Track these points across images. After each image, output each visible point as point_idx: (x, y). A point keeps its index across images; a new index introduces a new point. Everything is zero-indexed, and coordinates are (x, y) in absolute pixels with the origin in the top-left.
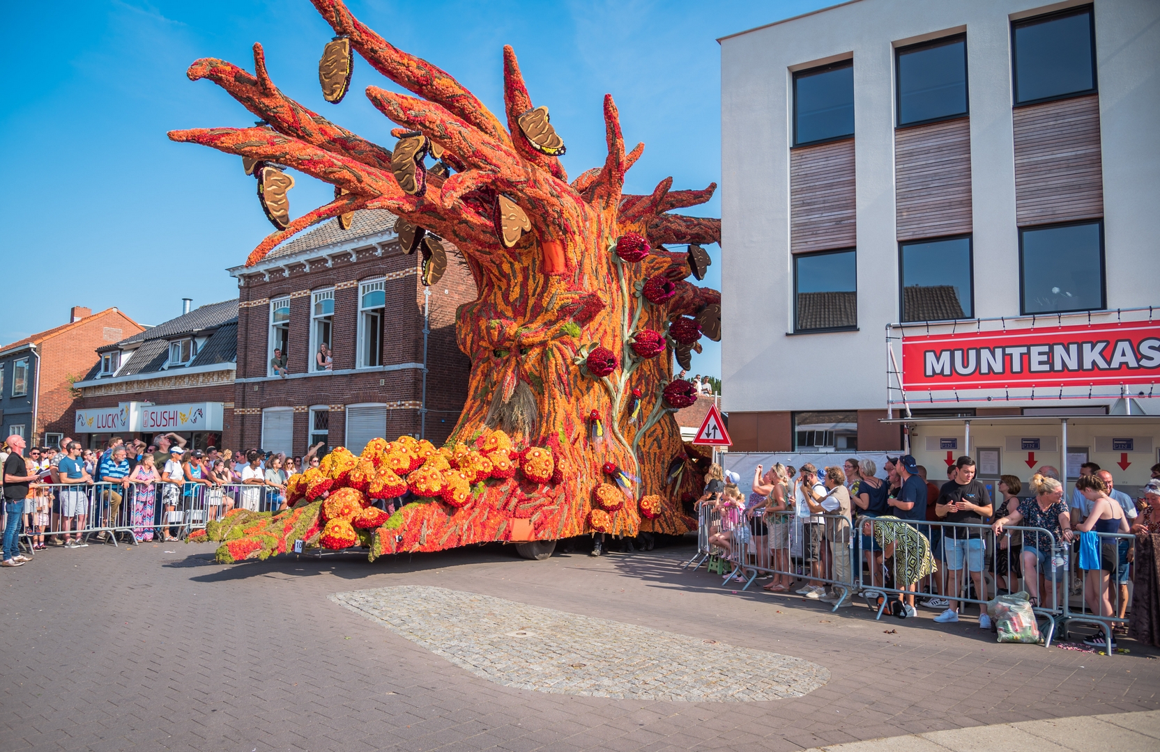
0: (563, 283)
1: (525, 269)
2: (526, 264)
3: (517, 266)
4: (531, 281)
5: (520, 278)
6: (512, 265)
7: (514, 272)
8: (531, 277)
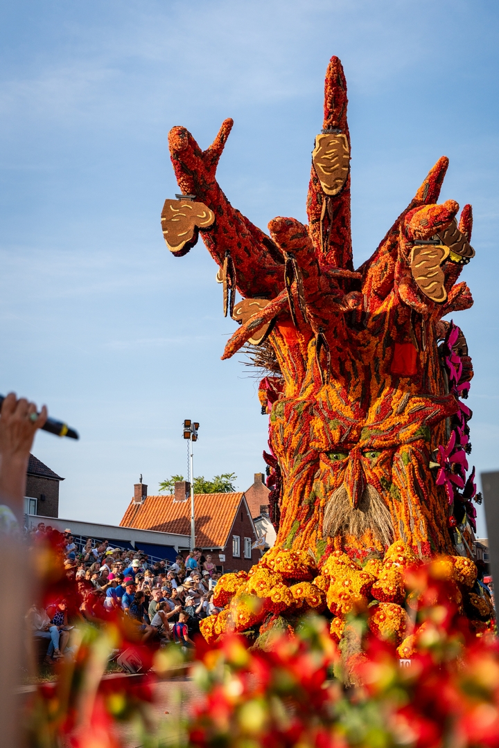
0: (412, 384)
1: (366, 369)
2: (366, 363)
3: (358, 363)
4: (374, 381)
5: (361, 378)
6: (354, 363)
7: (355, 370)
8: (373, 376)
